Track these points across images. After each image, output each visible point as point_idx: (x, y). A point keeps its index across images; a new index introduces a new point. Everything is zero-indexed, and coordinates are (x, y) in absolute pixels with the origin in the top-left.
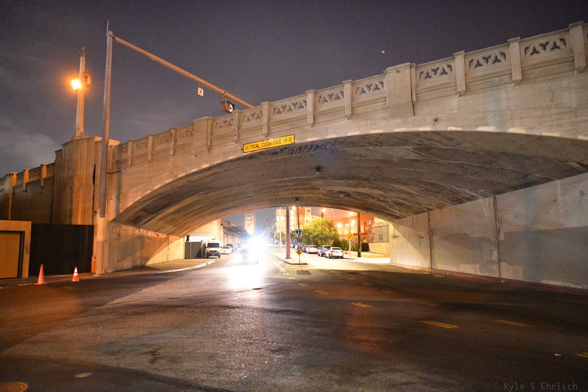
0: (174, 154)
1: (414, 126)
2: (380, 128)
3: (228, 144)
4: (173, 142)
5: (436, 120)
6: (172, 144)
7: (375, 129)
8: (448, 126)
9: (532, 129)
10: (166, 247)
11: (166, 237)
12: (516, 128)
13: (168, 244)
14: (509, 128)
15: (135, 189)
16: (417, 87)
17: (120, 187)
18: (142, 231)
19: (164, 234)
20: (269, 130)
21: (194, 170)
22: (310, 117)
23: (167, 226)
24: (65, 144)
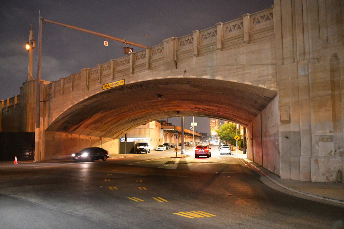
0: (73, 90)
1: (176, 75)
2: (161, 76)
3: (96, 84)
4: (72, 83)
5: (185, 71)
6: (71, 84)
7: (159, 76)
8: (190, 75)
9: (225, 77)
12: (219, 77)
13: (102, 143)
14: (216, 77)
15: (56, 111)
16: (177, 51)
17: (50, 109)
18: (74, 135)
19: (96, 136)
20: (114, 76)
21: (81, 100)
22: (131, 69)
23: (95, 131)
24: (24, 84)
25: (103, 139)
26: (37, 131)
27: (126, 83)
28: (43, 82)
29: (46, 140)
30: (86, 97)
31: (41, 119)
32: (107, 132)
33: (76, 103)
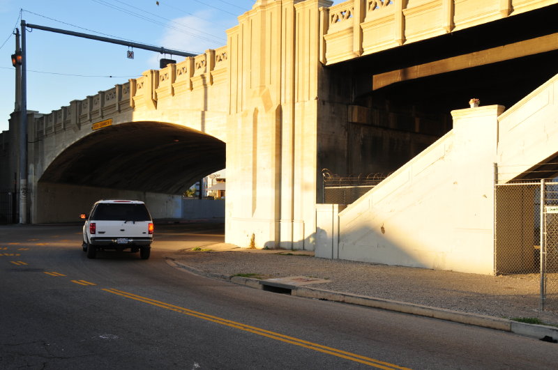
1: (155, 117)
3: (87, 122)
5: (163, 114)
15: (48, 156)
17: (42, 154)
20: (102, 113)
21: (73, 143)
22: (117, 105)
26: (21, 183)
27: (113, 124)
30: (78, 139)
31: (31, 167)
33: (68, 146)
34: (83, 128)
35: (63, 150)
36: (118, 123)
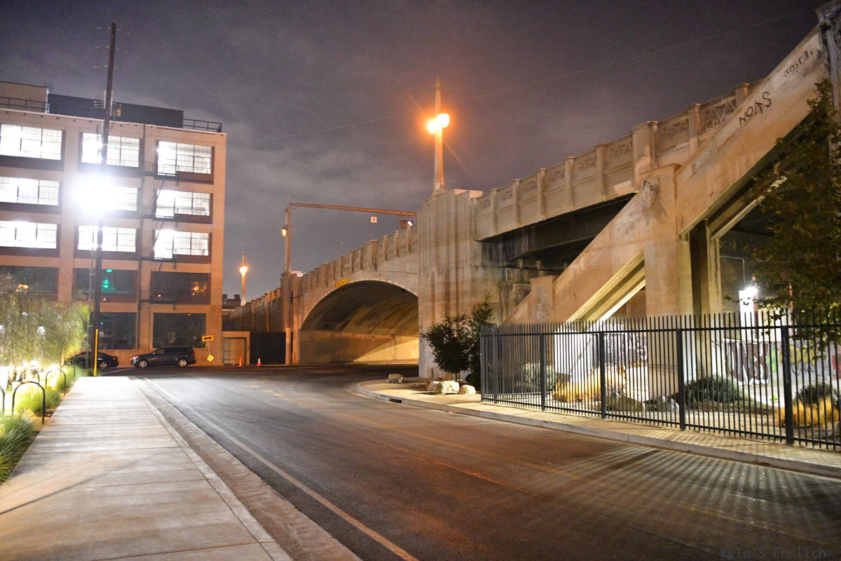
0: (317, 286)
1: (376, 278)
2: (367, 277)
3: (332, 281)
5: (380, 275)
6: (316, 280)
8: (383, 279)
9: (399, 283)
10: (391, 346)
11: (390, 337)
12: (396, 282)
13: (396, 344)
14: (394, 282)
15: (306, 308)
16: (376, 254)
17: (303, 307)
18: (345, 334)
19: (385, 335)
20: (342, 274)
21: (323, 297)
22: (351, 268)
23: (377, 328)
24: (282, 275)
25: (398, 338)
26: (288, 331)
27: (349, 282)
28: (296, 274)
29: (301, 341)
30: (326, 295)
31: (295, 318)
32: (401, 329)
33: (320, 300)
34: (329, 286)
35: (316, 303)
36: (352, 282)
